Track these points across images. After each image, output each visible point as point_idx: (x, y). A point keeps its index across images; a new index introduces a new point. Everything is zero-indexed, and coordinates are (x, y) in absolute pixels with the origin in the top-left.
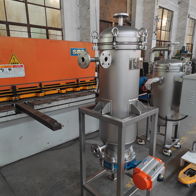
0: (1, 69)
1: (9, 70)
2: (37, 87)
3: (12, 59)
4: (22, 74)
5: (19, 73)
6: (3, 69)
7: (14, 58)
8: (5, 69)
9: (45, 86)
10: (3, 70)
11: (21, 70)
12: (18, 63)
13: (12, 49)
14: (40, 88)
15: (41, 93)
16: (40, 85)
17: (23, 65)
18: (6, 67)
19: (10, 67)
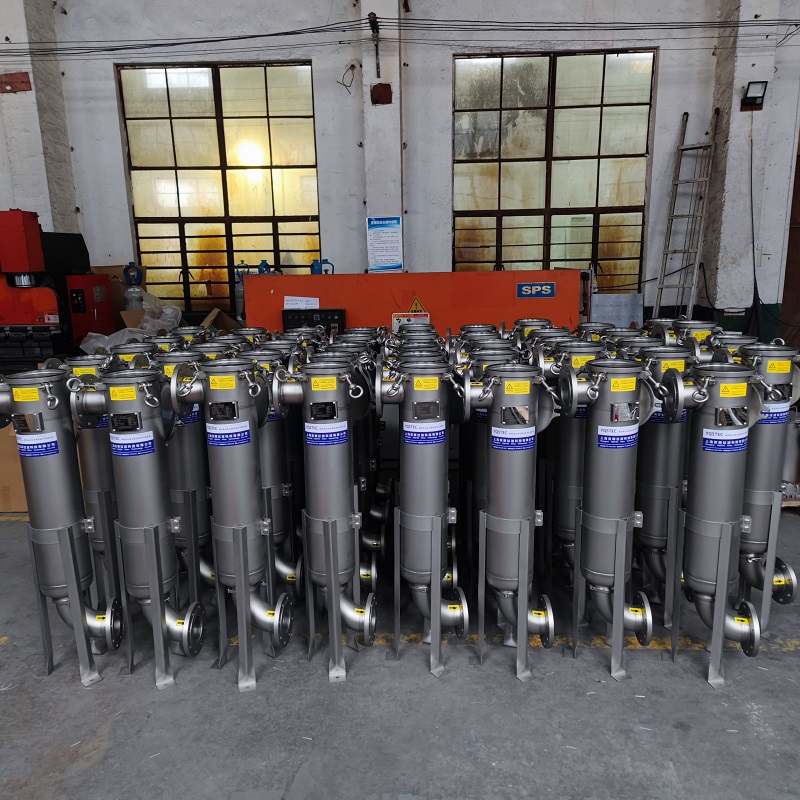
0: (397, 318)
1: (408, 321)
6: (400, 318)
11: (425, 320)
13: (414, 291)
17: (429, 314)
18: (404, 316)
19: (409, 316)
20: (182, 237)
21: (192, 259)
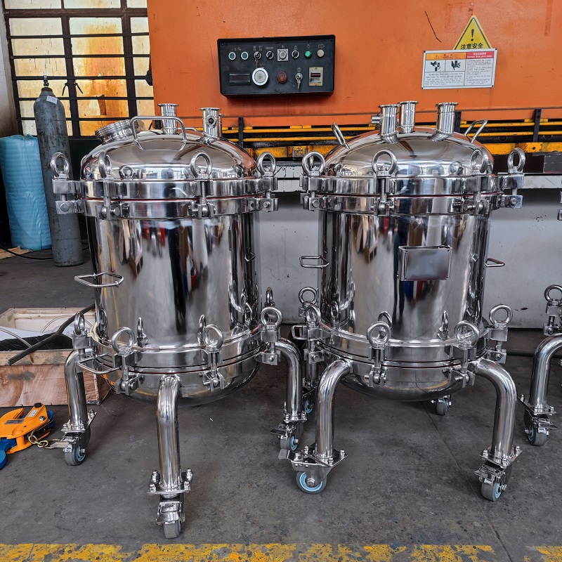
0: (433, 62)
1: (454, 67)
2: (522, 121)
3: (469, 31)
4: (485, 78)
5: (480, 75)
6: (438, 62)
7: (473, 31)
8: (442, 62)
9: (550, 120)
10: (436, 66)
11: (486, 66)
12: (480, 46)
13: (472, 4)
14: (532, 124)
15: (531, 141)
16: (536, 114)
17: (496, 52)
18: (445, 57)
19: (457, 56)
20: (67, 36)
21: (80, 67)
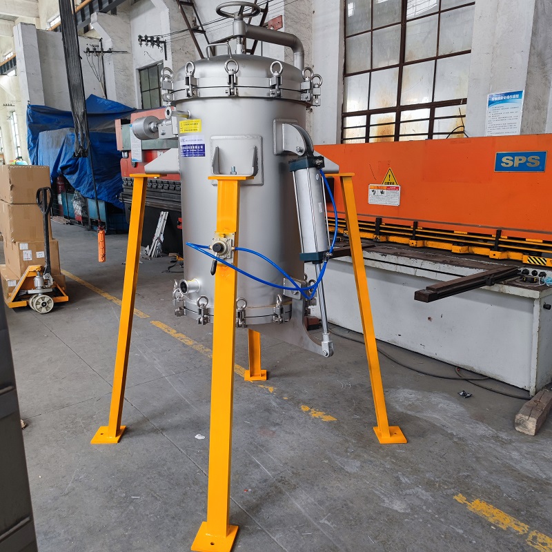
1: (382, 194)
2: (409, 227)
4: (395, 201)
5: (393, 199)
6: (375, 190)
7: (390, 175)
9: (424, 229)
11: (396, 194)
12: (393, 183)
17: (400, 187)
18: (378, 188)
19: (383, 188)
20: (368, 126)
